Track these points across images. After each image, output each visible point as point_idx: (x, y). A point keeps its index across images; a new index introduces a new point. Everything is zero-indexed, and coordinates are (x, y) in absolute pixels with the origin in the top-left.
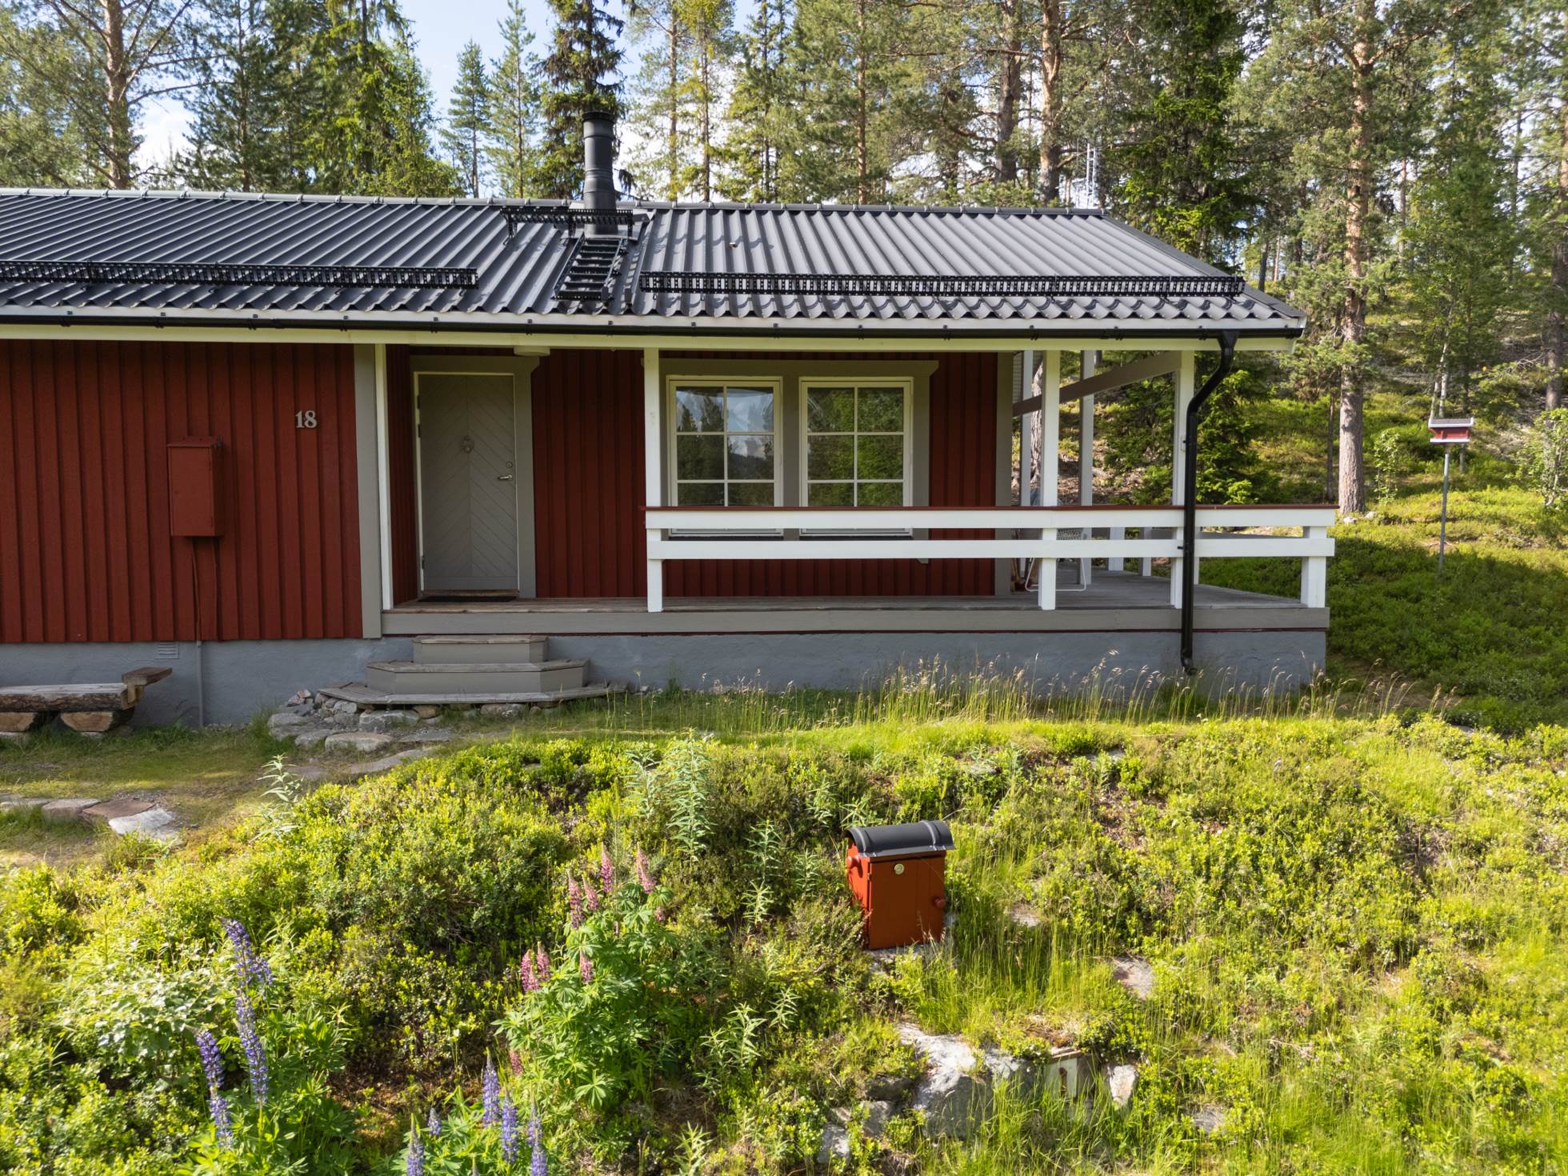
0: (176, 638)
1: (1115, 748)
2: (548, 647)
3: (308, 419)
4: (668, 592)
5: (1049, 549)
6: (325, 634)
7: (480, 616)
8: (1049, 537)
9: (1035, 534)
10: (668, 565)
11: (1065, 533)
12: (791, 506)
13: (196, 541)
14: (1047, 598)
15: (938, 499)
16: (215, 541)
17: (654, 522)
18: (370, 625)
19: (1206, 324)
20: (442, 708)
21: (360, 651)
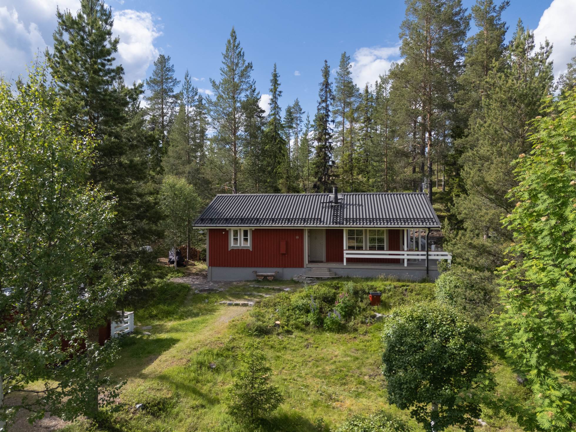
0: (279, 267)
1: (408, 286)
2: (330, 270)
3: (297, 237)
4: (347, 262)
5: (406, 257)
6: (299, 267)
7: (320, 265)
8: (406, 255)
9: (403, 255)
10: (347, 258)
11: (408, 255)
12: (366, 250)
13: (283, 254)
14: (406, 265)
15: (390, 249)
16: (285, 254)
17: (345, 252)
18: (305, 266)
19: (426, 226)
20: (317, 278)
21: (303, 270)
